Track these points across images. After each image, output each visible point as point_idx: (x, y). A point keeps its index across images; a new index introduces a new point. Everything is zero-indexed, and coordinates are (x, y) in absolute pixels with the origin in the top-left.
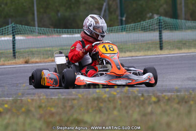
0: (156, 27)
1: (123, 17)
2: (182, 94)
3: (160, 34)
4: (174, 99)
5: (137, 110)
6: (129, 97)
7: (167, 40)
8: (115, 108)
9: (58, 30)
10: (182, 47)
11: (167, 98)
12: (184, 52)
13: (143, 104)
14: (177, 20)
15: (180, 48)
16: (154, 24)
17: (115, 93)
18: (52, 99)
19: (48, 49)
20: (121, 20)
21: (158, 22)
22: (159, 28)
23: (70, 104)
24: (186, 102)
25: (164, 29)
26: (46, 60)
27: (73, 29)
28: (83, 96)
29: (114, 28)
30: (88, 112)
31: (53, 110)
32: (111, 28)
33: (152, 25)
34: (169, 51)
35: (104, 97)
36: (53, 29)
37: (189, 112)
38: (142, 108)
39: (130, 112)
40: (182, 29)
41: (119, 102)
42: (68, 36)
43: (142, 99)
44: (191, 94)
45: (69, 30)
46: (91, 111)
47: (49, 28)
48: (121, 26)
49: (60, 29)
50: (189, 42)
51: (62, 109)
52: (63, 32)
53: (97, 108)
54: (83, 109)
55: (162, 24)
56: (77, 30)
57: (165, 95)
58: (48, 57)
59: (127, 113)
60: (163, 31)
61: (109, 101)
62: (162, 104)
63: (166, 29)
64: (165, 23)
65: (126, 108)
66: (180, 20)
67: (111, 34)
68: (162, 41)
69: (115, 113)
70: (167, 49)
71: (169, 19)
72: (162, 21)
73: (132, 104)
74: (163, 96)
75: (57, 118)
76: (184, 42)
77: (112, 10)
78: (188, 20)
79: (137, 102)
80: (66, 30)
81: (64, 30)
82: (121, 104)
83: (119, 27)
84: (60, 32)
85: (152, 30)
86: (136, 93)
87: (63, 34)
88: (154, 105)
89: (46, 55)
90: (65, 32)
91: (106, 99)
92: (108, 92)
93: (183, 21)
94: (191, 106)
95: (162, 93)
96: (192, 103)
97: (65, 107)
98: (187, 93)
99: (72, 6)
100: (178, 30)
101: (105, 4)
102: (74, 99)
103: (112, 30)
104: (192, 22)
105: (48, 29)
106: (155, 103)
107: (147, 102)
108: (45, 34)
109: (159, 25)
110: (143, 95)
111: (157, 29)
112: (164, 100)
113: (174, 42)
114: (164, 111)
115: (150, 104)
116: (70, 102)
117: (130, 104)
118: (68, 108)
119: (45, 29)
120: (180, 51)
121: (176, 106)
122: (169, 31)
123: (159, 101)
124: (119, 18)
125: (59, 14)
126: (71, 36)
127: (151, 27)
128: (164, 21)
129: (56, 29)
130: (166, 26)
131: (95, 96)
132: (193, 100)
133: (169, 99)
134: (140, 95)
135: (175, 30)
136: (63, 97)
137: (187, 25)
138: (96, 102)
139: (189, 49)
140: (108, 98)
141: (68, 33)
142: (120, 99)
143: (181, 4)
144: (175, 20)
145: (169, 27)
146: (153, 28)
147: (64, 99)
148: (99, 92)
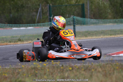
0: (71, 23)
1: (51, 16)
2: (87, 64)
3: (74, 27)
4: (82, 68)
5: (59, 75)
6: (54, 67)
7: (78, 31)
8: (45, 74)
9: (10, 25)
10: (88, 35)
11: (77, 67)
12: (89, 38)
13: (62, 71)
14: (85, 19)
15: (86, 36)
16: (70, 21)
17: (45, 65)
18: (5, 68)
19: (4, 37)
20: (50, 19)
21: (73, 20)
22: (74, 24)
23: (17, 71)
24: (89, 70)
25: (77, 24)
26: (3, 44)
27: (20, 24)
28: (25, 66)
29: (45, 23)
30: (28, 76)
31: (6, 75)
32: (43, 23)
33: (69, 22)
34: (79, 38)
35: (38, 67)
36: (7, 24)
37: (91, 76)
38: (62, 74)
39: (55, 76)
40: (88, 24)
41: (48, 70)
42: (16, 29)
43: (62, 68)
44: (92, 64)
45: (17, 25)
46: (30, 76)
47: (5, 24)
48: (50, 23)
49: (11, 24)
50: (92, 32)
51: (12, 74)
52: (13, 26)
53: (34, 74)
54: (25, 75)
55: (75, 21)
56: (22, 25)
57: (76, 66)
58: (4, 42)
59: (53, 77)
60: (76, 25)
61: (42, 69)
62: (74, 71)
63: (78, 24)
64: (77, 20)
65: (52, 74)
66: (86, 19)
67: (44, 27)
68: (75, 32)
69: (45, 77)
70: (78, 36)
71: (80, 18)
72: (75, 19)
73: (56, 71)
74: (75, 66)
75: (9, 80)
76: (89, 32)
77: (44, 12)
78: (92, 18)
79: (59, 70)
80: (15, 25)
81: (14, 25)
82: (49, 71)
83: (48, 23)
84: (11, 26)
85: (69, 25)
86: (58, 64)
87: (13, 28)
88: (69, 72)
89: (3, 40)
90: (16, 26)
91: (40, 68)
92: (41, 64)
93: (88, 19)
94: (92, 72)
95: (75, 64)
96: (93, 70)
97: (14, 73)
98: (90, 64)
99: (19, 10)
100: (85, 25)
101: (40, 9)
102: (19, 69)
103: (44, 25)
104: (94, 20)
105: (3, 24)
106: (70, 70)
107: (65, 70)
108: (2, 28)
109: (73, 22)
110: (62, 66)
111: (72, 24)
112: (76, 69)
113: (83, 32)
114: (76, 76)
115: (67, 71)
116: (17, 70)
117: (54, 71)
118: (16, 74)
119: (2, 24)
120: (87, 38)
121: (83, 72)
122: (80, 25)
123: (73, 69)
124: (49, 17)
125: (11, 15)
126: (18, 29)
127: (68, 23)
128: (76, 19)
129: (9, 25)
130: (77, 22)
131: (33, 66)
132: (93, 69)
133: (79, 68)
134: (61, 65)
135: (84, 25)
136: (13, 67)
137: (91, 22)
138: (33, 70)
139: (92, 36)
140: (41, 67)
141: (16, 27)
142: (49, 68)
143: (87, 8)
144: (83, 18)
145: (80, 23)
146: (70, 24)
147: (13, 68)
148: (35, 64)
